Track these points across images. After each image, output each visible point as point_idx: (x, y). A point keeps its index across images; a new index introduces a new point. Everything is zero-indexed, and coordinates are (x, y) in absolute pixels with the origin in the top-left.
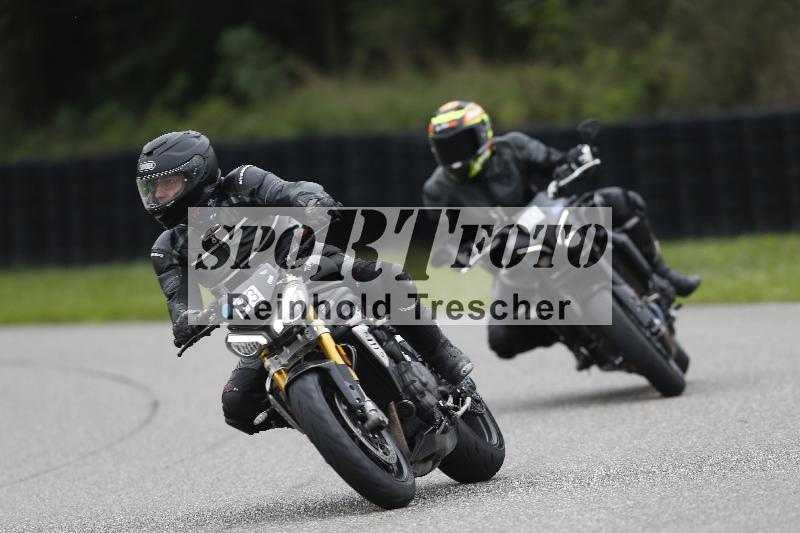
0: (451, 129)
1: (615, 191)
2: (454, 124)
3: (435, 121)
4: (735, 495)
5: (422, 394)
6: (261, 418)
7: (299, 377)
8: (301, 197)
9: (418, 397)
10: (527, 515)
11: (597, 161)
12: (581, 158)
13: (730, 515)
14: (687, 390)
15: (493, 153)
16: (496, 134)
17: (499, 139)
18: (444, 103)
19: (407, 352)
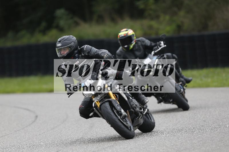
0: (125, 36)
1: (169, 54)
2: (125, 35)
3: (120, 34)
4: (202, 142)
5: (136, 108)
6: (91, 114)
7: (104, 103)
8: (102, 54)
9: (134, 109)
10: (143, 148)
11: (165, 46)
12: (161, 45)
13: (201, 148)
14: (190, 109)
15: (136, 43)
16: (136, 38)
17: (137, 39)
18: (123, 29)
19: (130, 96)
